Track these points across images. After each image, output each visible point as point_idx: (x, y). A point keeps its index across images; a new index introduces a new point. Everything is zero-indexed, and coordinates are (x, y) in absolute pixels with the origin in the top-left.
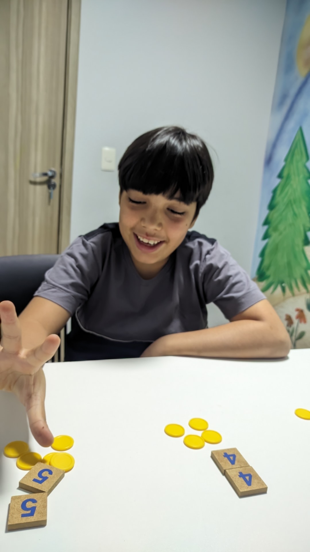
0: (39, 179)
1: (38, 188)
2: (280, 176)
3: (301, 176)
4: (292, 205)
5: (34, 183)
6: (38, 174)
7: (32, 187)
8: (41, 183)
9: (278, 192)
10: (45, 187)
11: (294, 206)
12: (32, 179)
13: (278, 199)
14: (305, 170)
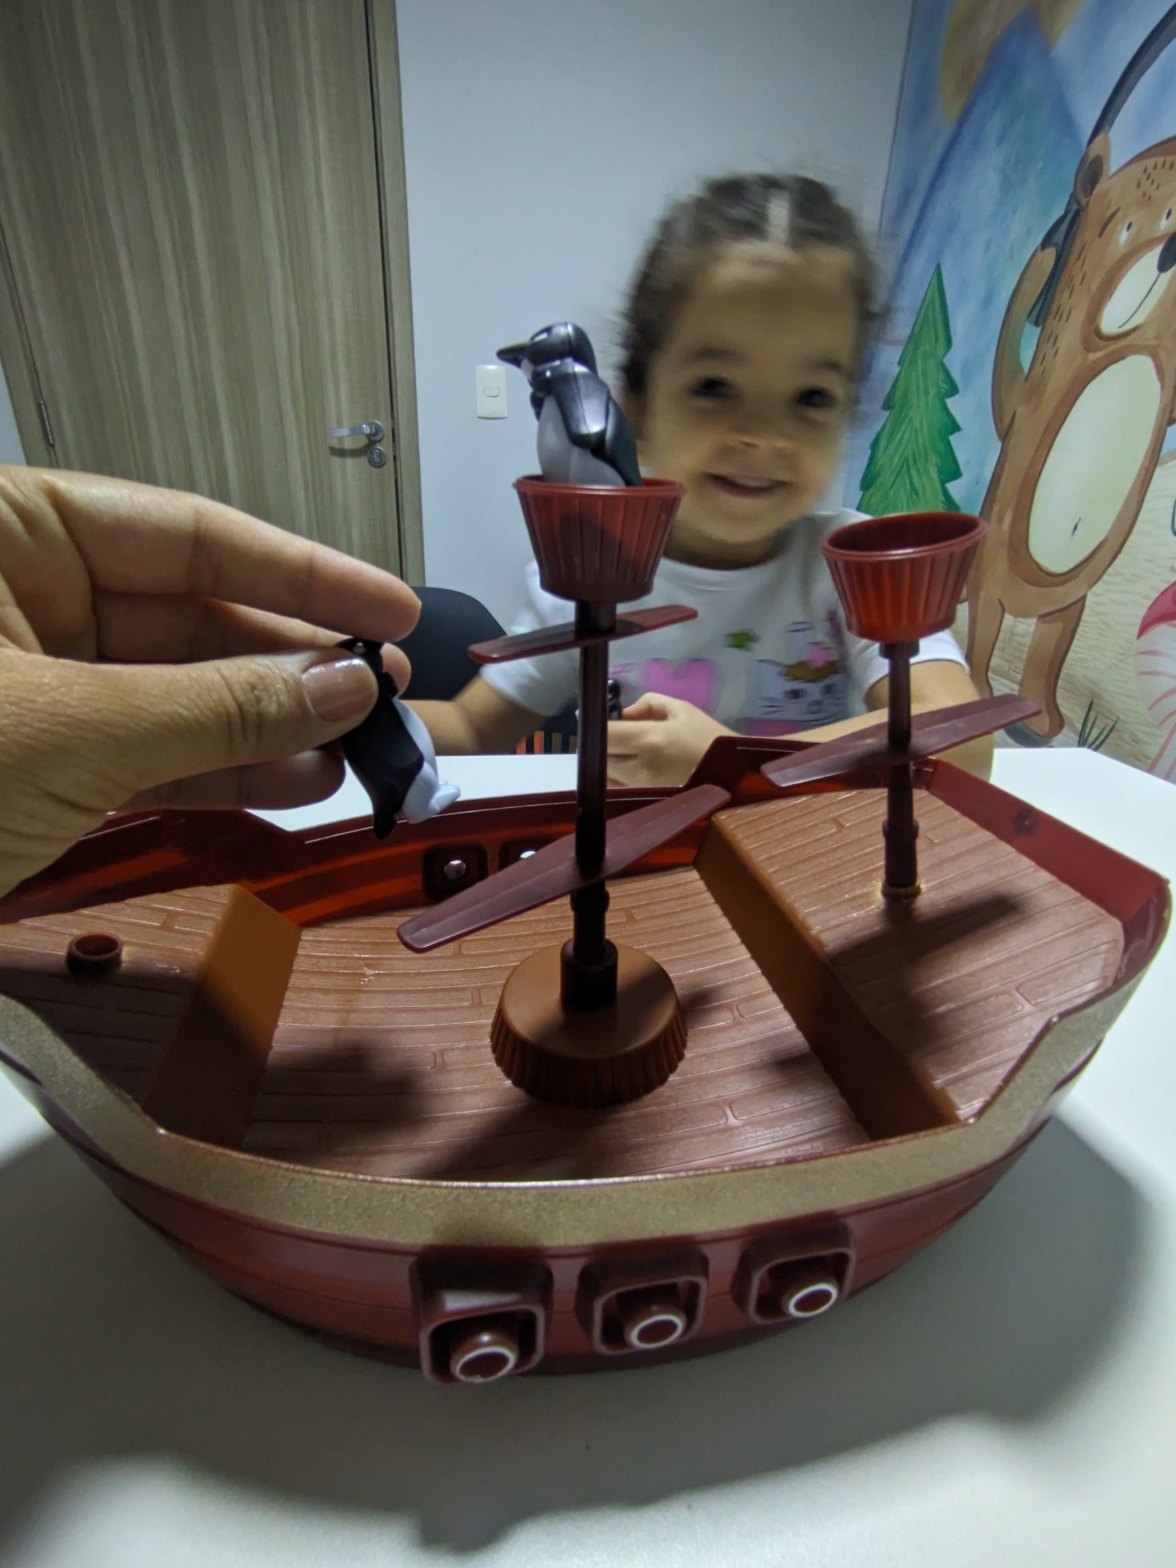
0: (348, 445)
1: (350, 462)
2: (887, 405)
3: (932, 392)
4: (908, 470)
5: (341, 453)
6: (345, 432)
7: (336, 460)
8: (355, 453)
9: (882, 444)
10: (363, 460)
11: (913, 472)
12: (336, 445)
13: (882, 459)
14: (942, 376)
